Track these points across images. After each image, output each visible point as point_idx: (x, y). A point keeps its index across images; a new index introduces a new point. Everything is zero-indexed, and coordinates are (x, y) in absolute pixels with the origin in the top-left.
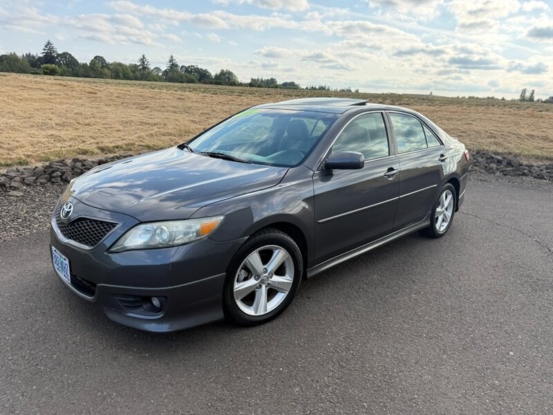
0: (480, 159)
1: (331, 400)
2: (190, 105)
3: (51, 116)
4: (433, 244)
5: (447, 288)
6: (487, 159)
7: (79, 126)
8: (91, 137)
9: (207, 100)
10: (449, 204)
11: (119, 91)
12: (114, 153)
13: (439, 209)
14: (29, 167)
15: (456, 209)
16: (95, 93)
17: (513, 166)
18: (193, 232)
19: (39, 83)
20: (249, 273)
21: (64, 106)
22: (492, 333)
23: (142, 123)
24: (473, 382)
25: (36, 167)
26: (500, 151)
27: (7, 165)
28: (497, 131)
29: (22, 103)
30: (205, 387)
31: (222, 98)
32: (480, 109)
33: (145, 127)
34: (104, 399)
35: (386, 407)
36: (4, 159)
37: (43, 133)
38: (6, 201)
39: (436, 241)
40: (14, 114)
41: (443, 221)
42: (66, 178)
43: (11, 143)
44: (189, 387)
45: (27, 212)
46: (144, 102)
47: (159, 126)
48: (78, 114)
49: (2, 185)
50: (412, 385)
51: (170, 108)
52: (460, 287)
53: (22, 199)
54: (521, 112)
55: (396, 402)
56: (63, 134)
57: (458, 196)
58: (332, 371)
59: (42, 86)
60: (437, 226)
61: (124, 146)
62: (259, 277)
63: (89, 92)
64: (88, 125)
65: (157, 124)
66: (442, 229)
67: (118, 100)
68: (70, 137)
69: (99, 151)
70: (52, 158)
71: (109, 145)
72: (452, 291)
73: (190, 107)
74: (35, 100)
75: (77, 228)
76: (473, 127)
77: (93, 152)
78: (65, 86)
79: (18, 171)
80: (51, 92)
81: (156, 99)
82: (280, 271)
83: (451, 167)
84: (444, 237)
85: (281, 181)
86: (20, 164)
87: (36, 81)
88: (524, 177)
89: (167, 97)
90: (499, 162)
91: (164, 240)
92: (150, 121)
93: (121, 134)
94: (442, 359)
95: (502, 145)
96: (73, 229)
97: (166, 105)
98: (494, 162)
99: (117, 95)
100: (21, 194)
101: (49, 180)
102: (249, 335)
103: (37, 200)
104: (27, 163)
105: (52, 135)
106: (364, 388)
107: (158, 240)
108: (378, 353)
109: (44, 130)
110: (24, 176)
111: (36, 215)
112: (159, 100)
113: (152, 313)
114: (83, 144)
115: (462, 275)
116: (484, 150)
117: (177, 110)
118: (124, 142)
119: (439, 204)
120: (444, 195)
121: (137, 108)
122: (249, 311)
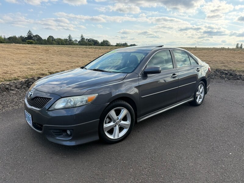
0: (218, 73)
1: (147, 174)
2: (89, 54)
3: (29, 60)
4: (195, 108)
5: (201, 126)
6: (221, 73)
7: (41, 64)
8: (46, 68)
9: (97, 52)
10: (202, 91)
11: (58, 49)
13: (197, 93)
14: (19, 81)
15: (205, 93)
16: (48, 50)
17: (233, 76)
18: (84, 101)
20: (111, 119)
21: (35, 56)
22: (222, 145)
23: (68, 62)
24: (212, 166)
25: (22, 81)
26: (227, 69)
27: (10, 81)
28: (225, 60)
29: (17, 55)
30: (90, 169)
32: (217, 51)
33: (69, 64)
34: (45, 174)
35: (172, 177)
36: (8, 78)
37: (25, 67)
38: (8, 95)
39: (197, 107)
40: (13, 59)
41: (200, 98)
43: (12, 71)
44: (83, 169)
45: (17, 99)
46: (69, 53)
48: (41, 59)
49: (7, 89)
50: (184, 168)
51: (80, 56)
52: (207, 126)
53: (16, 94)
54: (236, 52)
55: (177, 175)
56: (34, 67)
57: (206, 87)
58: (148, 162)
59: (26, 48)
60: (197, 100)
62: (115, 121)
63: (46, 50)
64: (45, 63)
65: (74, 62)
66: (200, 102)
68: (37, 68)
69: (49, 74)
70: (29, 77)
71: (53, 71)
72: (203, 128)
73: (89, 55)
74: (22, 54)
75: (35, 101)
76: (214, 59)
77: (47, 74)
78: (36, 48)
79: (14, 83)
80: (30, 50)
81: (74, 52)
82: (125, 119)
84: (201, 106)
85: (124, 79)
86: (15, 80)
88: (238, 80)
89: (79, 51)
90: (226, 74)
91: (72, 105)
92: (72, 61)
93: (59, 67)
94: (198, 156)
95: (227, 67)
96: (33, 102)
97: (78, 54)
98: (224, 74)
99: (58, 51)
100: (15, 92)
101: (27, 86)
102: (111, 147)
103: (22, 94)
104: (18, 80)
105: (29, 68)
106: (162, 169)
107: (69, 105)
108: (169, 154)
109: (26, 66)
110: (16, 85)
111: (21, 100)
112: (76, 52)
113: (67, 137)
114: (42, 71)
115: (209, 121)
116: (219, 69)
117: (83, 56)
118: (60, 70)
119: (198, 91)
120: (200, 86)
121: (66, 56)
122: (111, 137)
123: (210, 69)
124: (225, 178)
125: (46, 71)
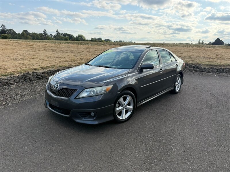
0: (187, 66)
2: (73, 49)
3: (18, 55)
4: (175, 95)
5: (183, 109)
6: (189, 66)
7: (30, 59)
8: (36, 63)
9: (79, 47)
10: (180, 82)
11: (42, 45)
12: (47, 69)
14: (15, 76)
15: (182, 83)
16: (33, 46)
17: (199, 69)
19: (8, 42)
21: (21, 51)
23: (55, 57)
25: (19, 76)
26: (194, 63)
27: (6, 75)
28: (192, 56)
29: (3, 51)
31: (85, 46)
32: (185, 48)
33: (57, 59)
35: (170, 142)
36: (4, 73)
37: (16, 62)
38: (10, 89)
39: (176, 95)
40: (2, 55)
41: (178, 88)
42: (31, 79)
43: (5, 67)
44: (107, 140)
45: (20, 93)
46: (53, 49)
47: (62, 58)
48: (28, 54)
49: (7, 83)
50: (178, 136)
51: (65, 51)
52: (187, 108)
53: (16, 88)
54: (200, 48)
56: (24, 62)
57: (182, 79)
59: (9, 43)
60: (176, 89)
61: (51, 66)
62: (123, 106)
63: (30, 46)
64: (33, 58)
65: (61, 57)
66: (178, 90)
67: (42, 48)
68: (28, 63)
69: (41, 69)
70: (23, 72)
71: (44, 66)
72: (184, 109)
74: (8, 49)
75: (61, 92)
76: (183, 55)
77: (39, 69)
78: (19, 43)
79: (11, 77)
80: (14, 46)
82: (129, 104)
83: (179, 68)
84: (178, 93)
86: (11, 75)
87: (6, 42)
88: (203, 72)
89: (63, 46)
90: (194, 67)
91: (94, 94)
92: (58, 56)
93: (48, 62)
94: (185, 129)
95: (194, 61)
97: (63, 50)
98: (192, 67)
99: (42, 46)
100: (15, 86)
101: (25, 80)
102: (121, 125)
103: (22, 88)
104: (14, 74)
105: (21, 63)
107: (92, 94)
110: (14, 79)
111: (25, 93)
112: (59, 48)
113: (91, 118)
114: (34, 66)
115: (187, 105)
116: (188, 63)
117: (68, 52)
118: (50, 65)
119: (176, 82)
120: (178, 78)
121: (51, 51)
122: (120, 118)
123: (185, 64)
124: (205, 140)
125: (37, 66)
